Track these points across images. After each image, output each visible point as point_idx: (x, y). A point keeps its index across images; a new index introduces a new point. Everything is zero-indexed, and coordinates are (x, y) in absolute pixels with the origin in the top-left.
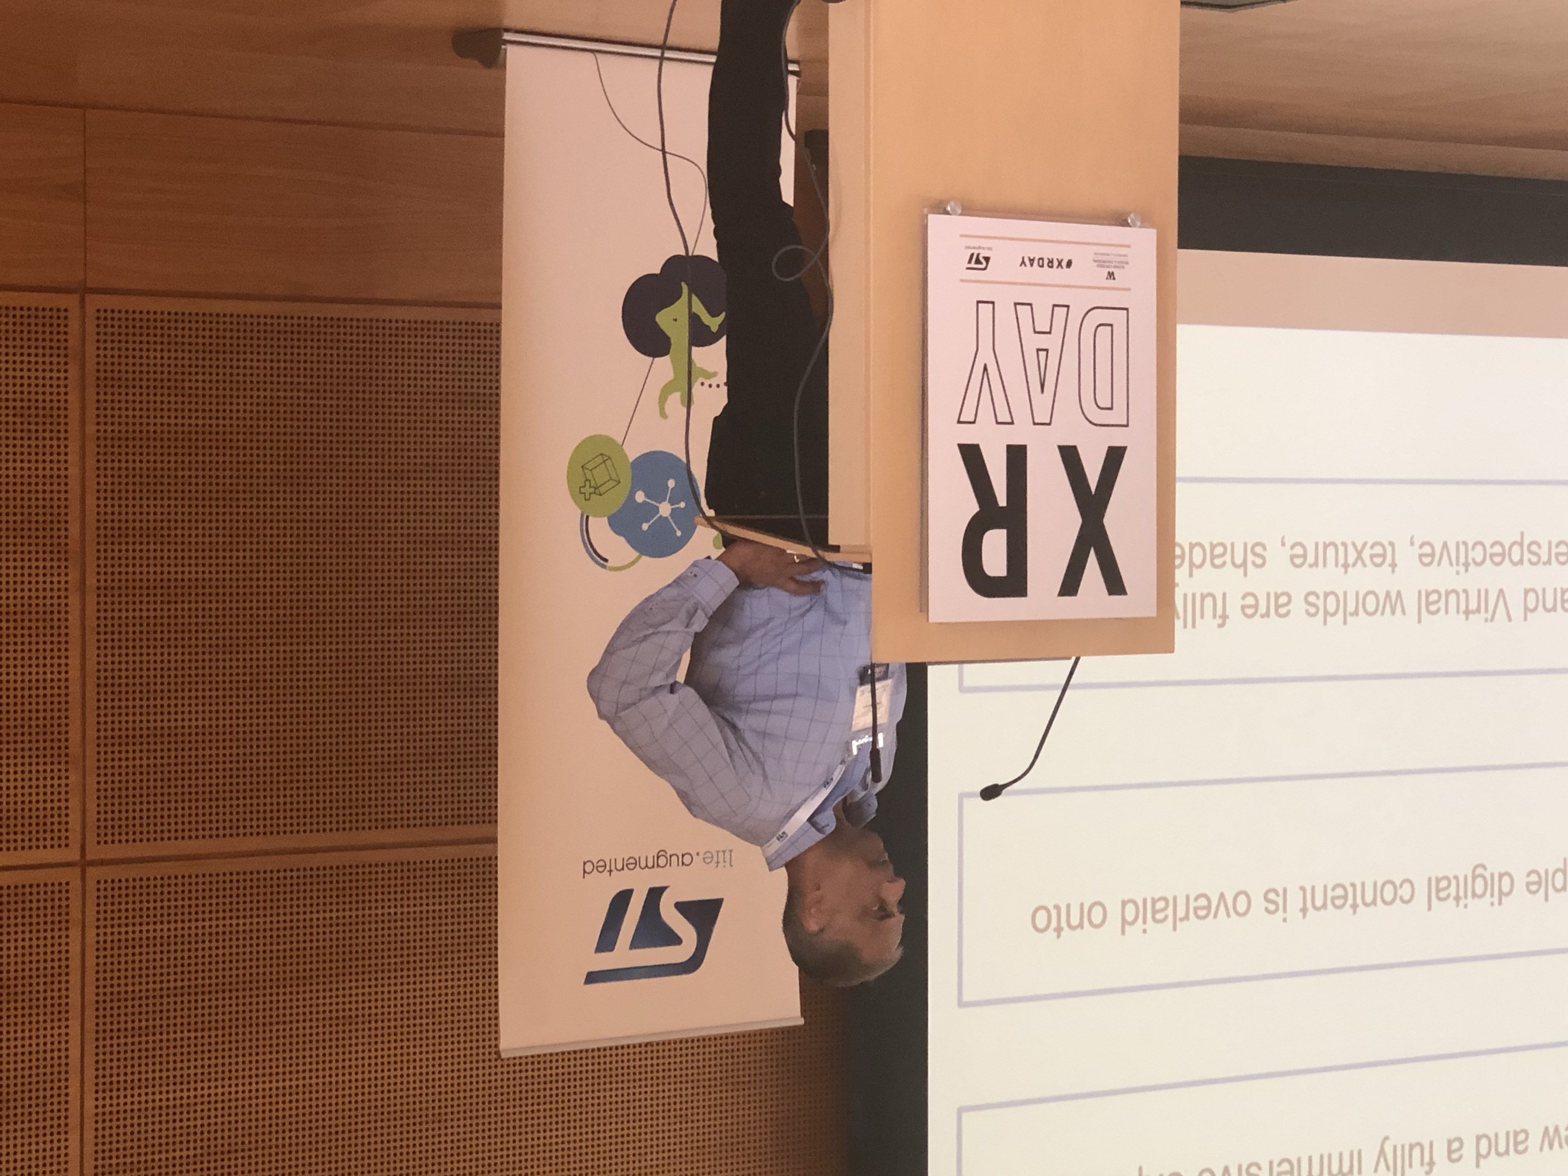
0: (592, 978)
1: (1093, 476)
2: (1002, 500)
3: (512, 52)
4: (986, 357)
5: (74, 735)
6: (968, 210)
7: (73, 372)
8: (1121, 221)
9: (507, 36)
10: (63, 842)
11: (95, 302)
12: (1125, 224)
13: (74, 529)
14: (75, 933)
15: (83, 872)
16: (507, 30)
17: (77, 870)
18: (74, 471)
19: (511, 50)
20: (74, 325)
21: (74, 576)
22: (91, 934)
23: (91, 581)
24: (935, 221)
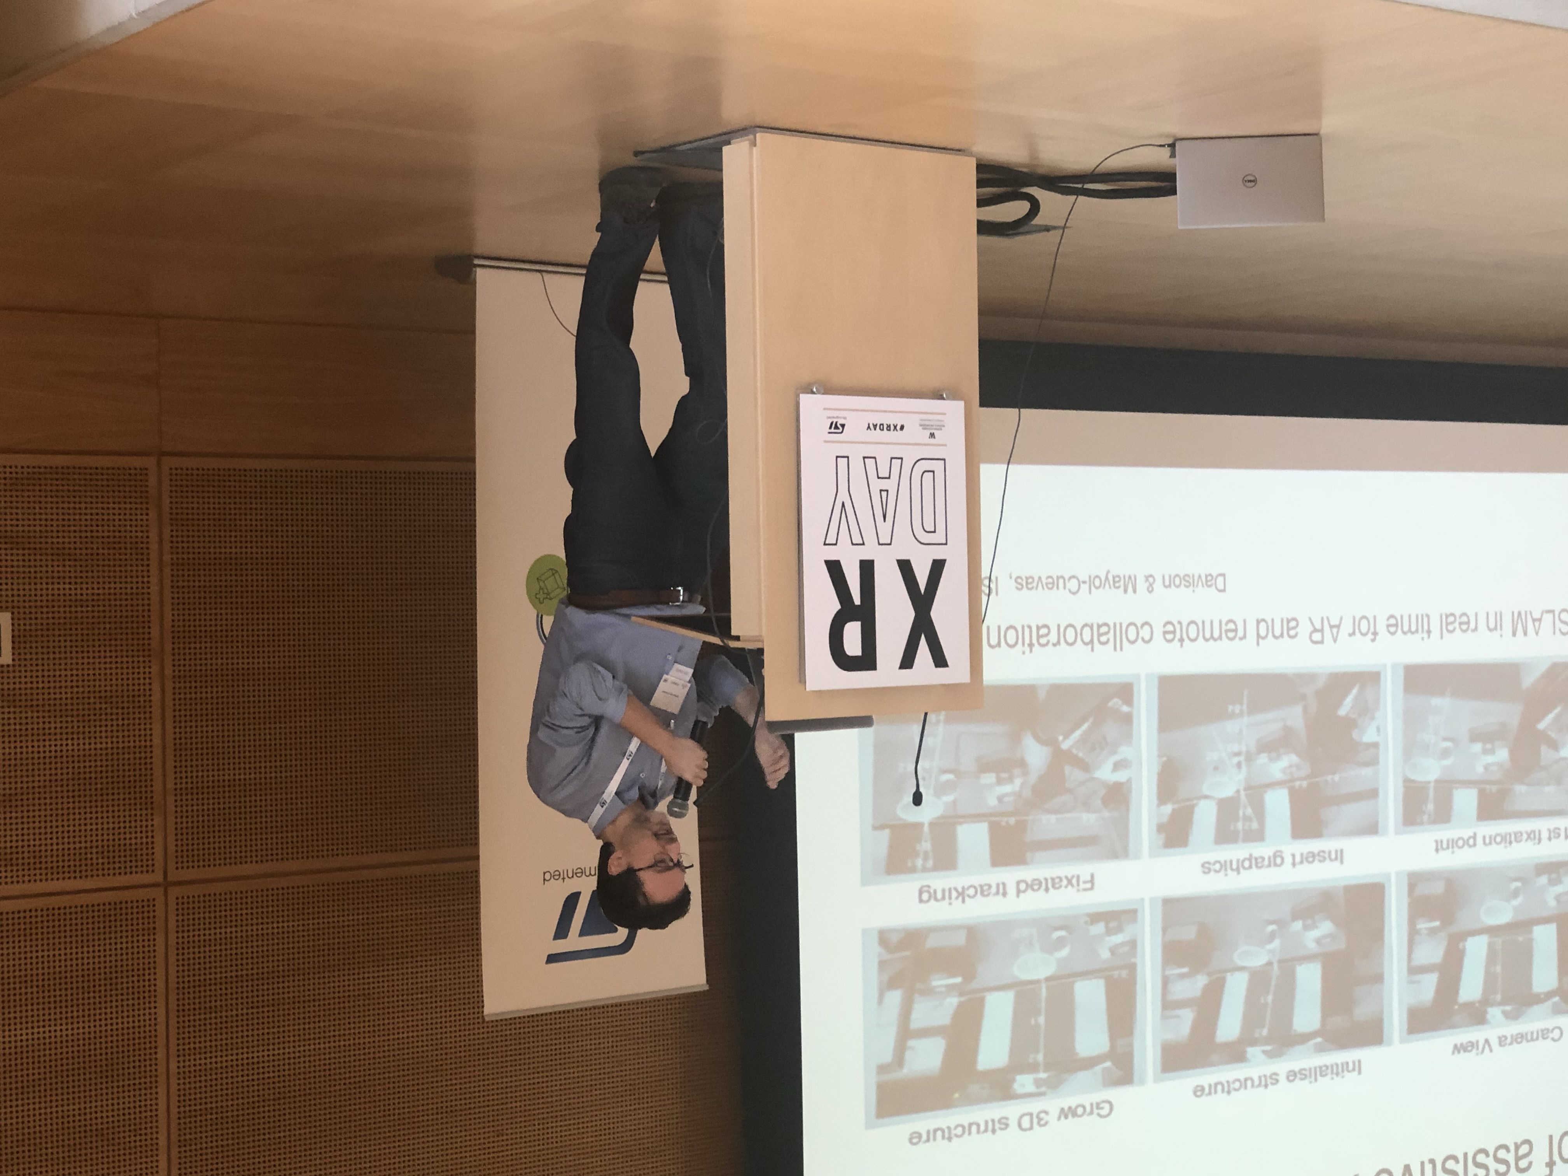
0: (552, 958)
1: (922, 582)
2: (857, 601)
3: (480, 273)
4: (843, 496)
5: (158, 786)
6: (828, 390)
7: (153, 514)
8: (938, 396)
9: (476, 262)
10: (150, 869)
11: (169, 462)
12: (941, 398)
13: (155, 632)
14: (160, 938)
15: (166, 892)
16: (478, 257)
17: (162, 889)
18: (154, 589)
19: (479, 272)
20: (152, 481)
21: (155, 669)
22: (172, 937)
23: (168, 672)
24: (804, 398)
